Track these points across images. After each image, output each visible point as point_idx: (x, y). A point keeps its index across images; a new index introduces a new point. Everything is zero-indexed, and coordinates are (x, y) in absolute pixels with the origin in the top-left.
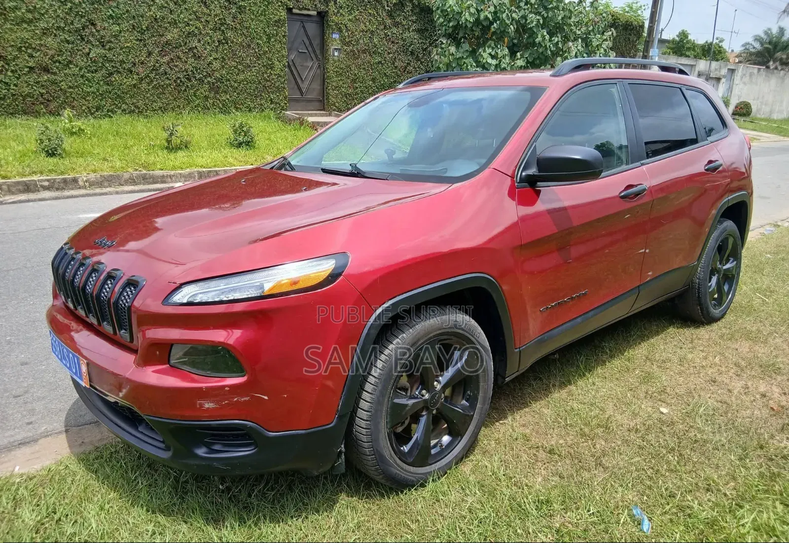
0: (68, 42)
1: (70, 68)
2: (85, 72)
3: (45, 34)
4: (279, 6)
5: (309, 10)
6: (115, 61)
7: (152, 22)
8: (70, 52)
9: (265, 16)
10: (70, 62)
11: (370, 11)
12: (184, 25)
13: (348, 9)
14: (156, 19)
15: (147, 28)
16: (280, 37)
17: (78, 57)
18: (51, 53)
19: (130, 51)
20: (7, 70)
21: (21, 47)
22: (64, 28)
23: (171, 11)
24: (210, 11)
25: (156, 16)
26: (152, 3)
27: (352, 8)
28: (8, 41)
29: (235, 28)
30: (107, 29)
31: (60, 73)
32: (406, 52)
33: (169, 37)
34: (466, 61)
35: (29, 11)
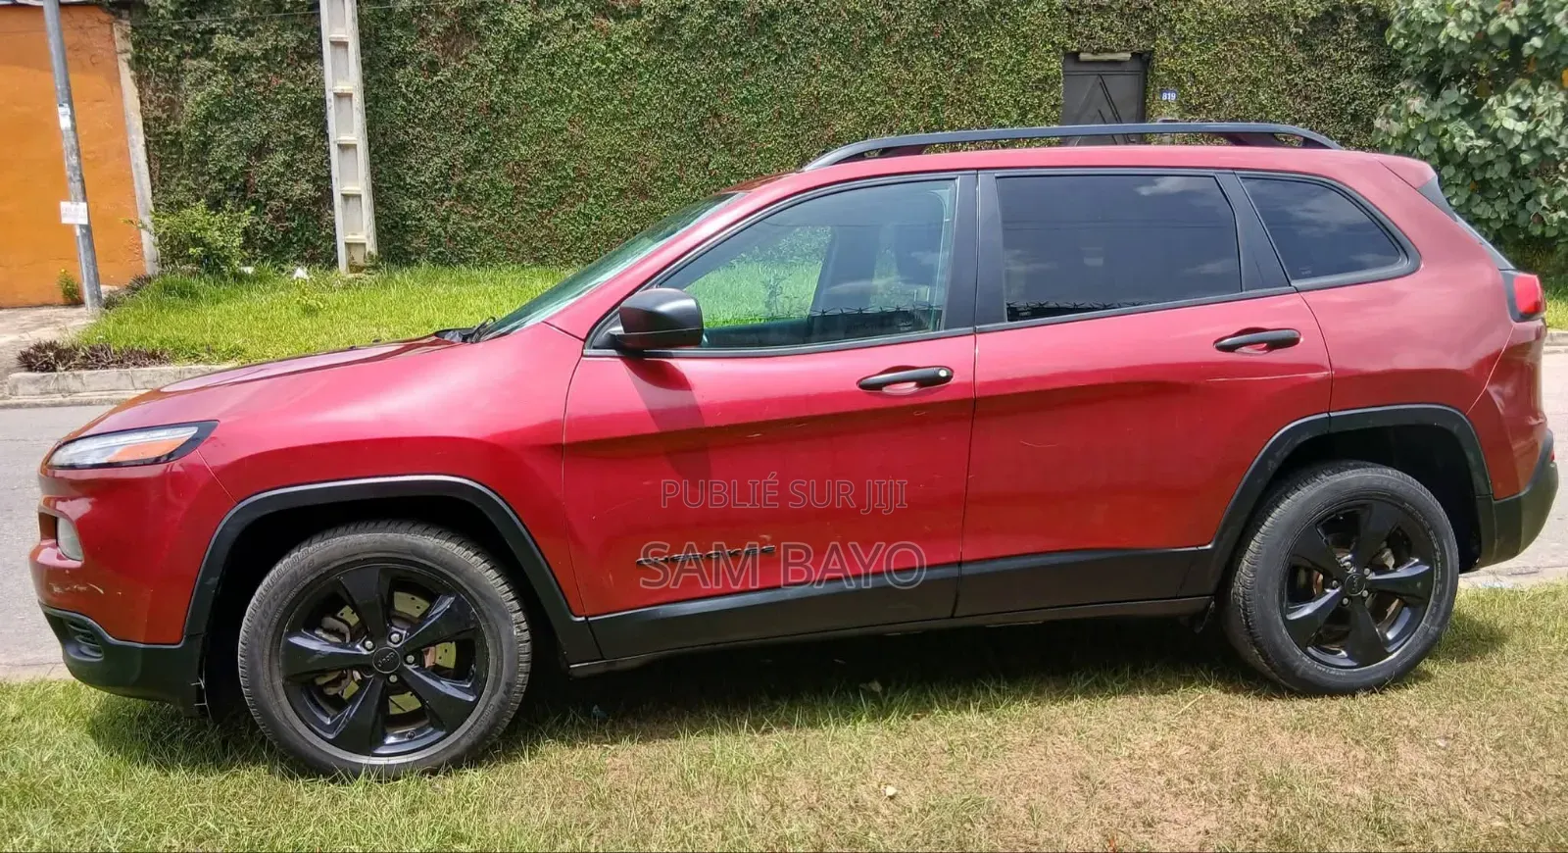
0: (677, 147)
1: (678, 189)
2: (699, 194)
3: (644, 135)
4: (1049, 51)
5: (1112, 51)
6: (748, 174)
7: (811, 104)
8: (679, 162)
9: (1019, 73)
10: (680, 179)
11: (1252, 40)
12: (865, 105)
13: (1199, 40)
14: (817, 99)
15: (802, 114)
16: (1045, 109)
17: (691, 170)
18: (652, 165)
19: (771, 156)
20: (588, 196)
21: (609, 158)
22: (672, 124)
23: (845, 82)
24: (915, 75)
25: (818, 94)
26: (813, 72)
27: (1210, 38)
28: (593, 150)
29: (959, 100)
30: (738, 122)
31: (662, 197)
32: (1340, 116)
33: (838, 128)
34: (1451, 127)
35: (625, 102)
